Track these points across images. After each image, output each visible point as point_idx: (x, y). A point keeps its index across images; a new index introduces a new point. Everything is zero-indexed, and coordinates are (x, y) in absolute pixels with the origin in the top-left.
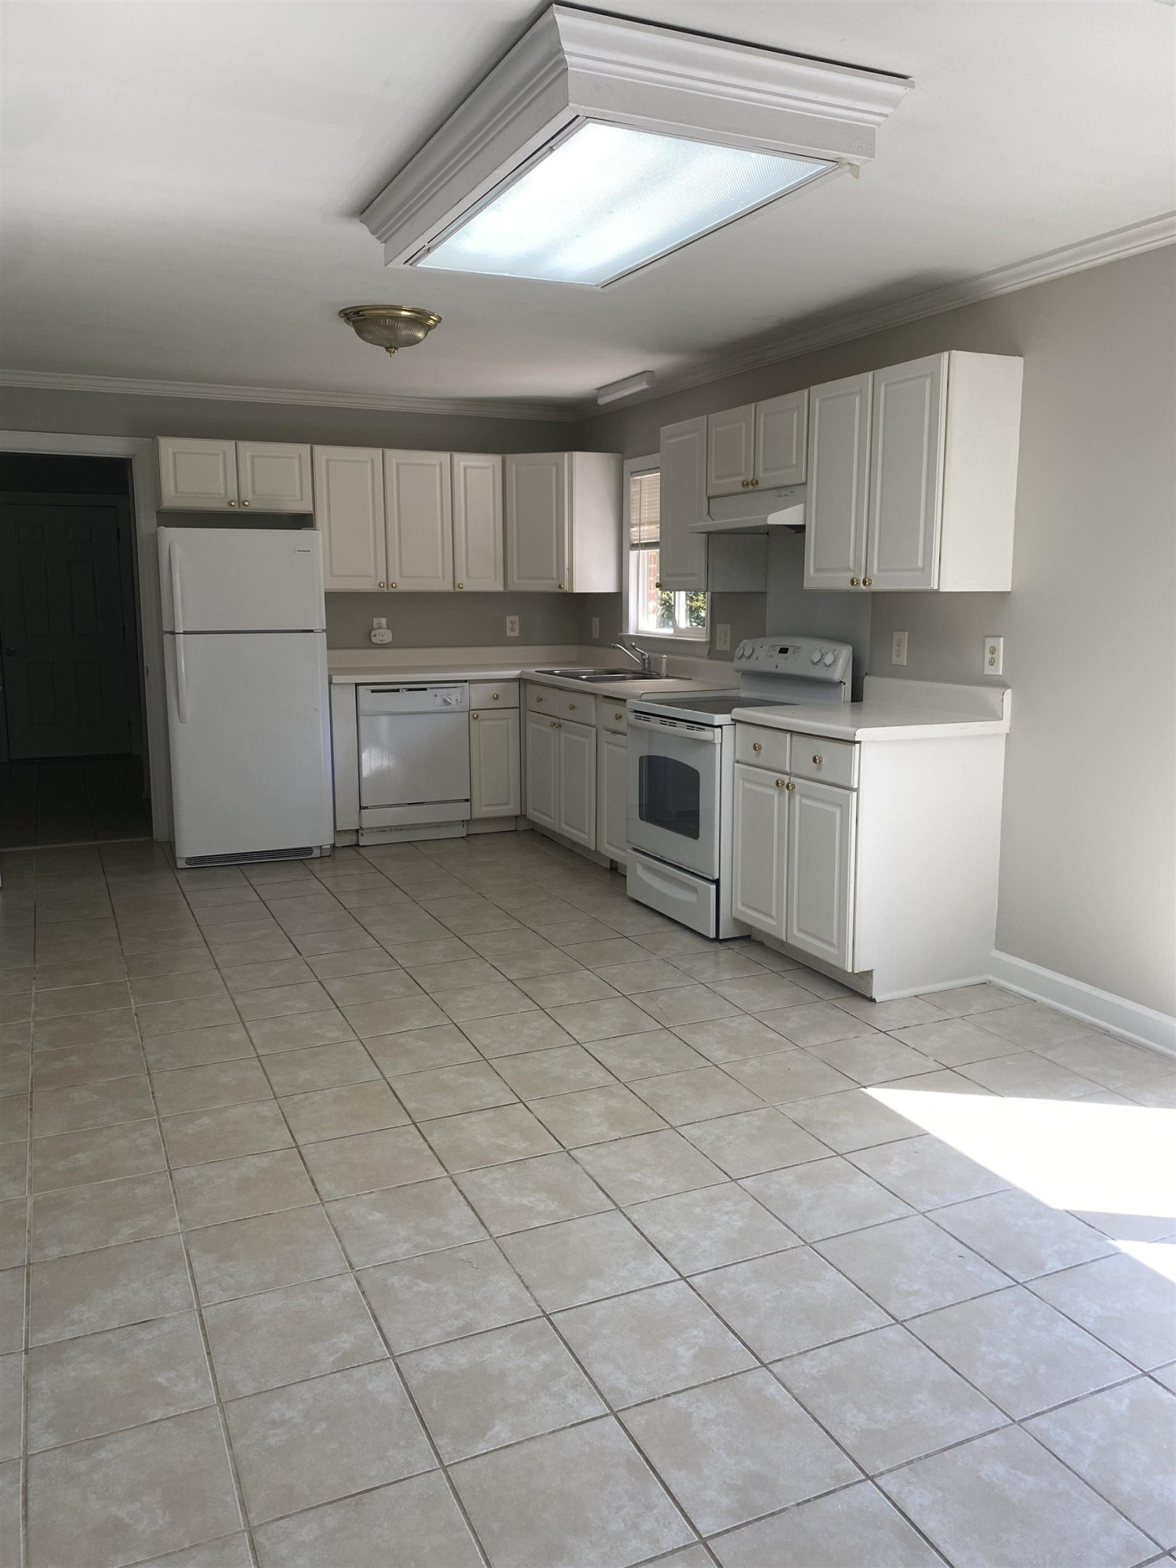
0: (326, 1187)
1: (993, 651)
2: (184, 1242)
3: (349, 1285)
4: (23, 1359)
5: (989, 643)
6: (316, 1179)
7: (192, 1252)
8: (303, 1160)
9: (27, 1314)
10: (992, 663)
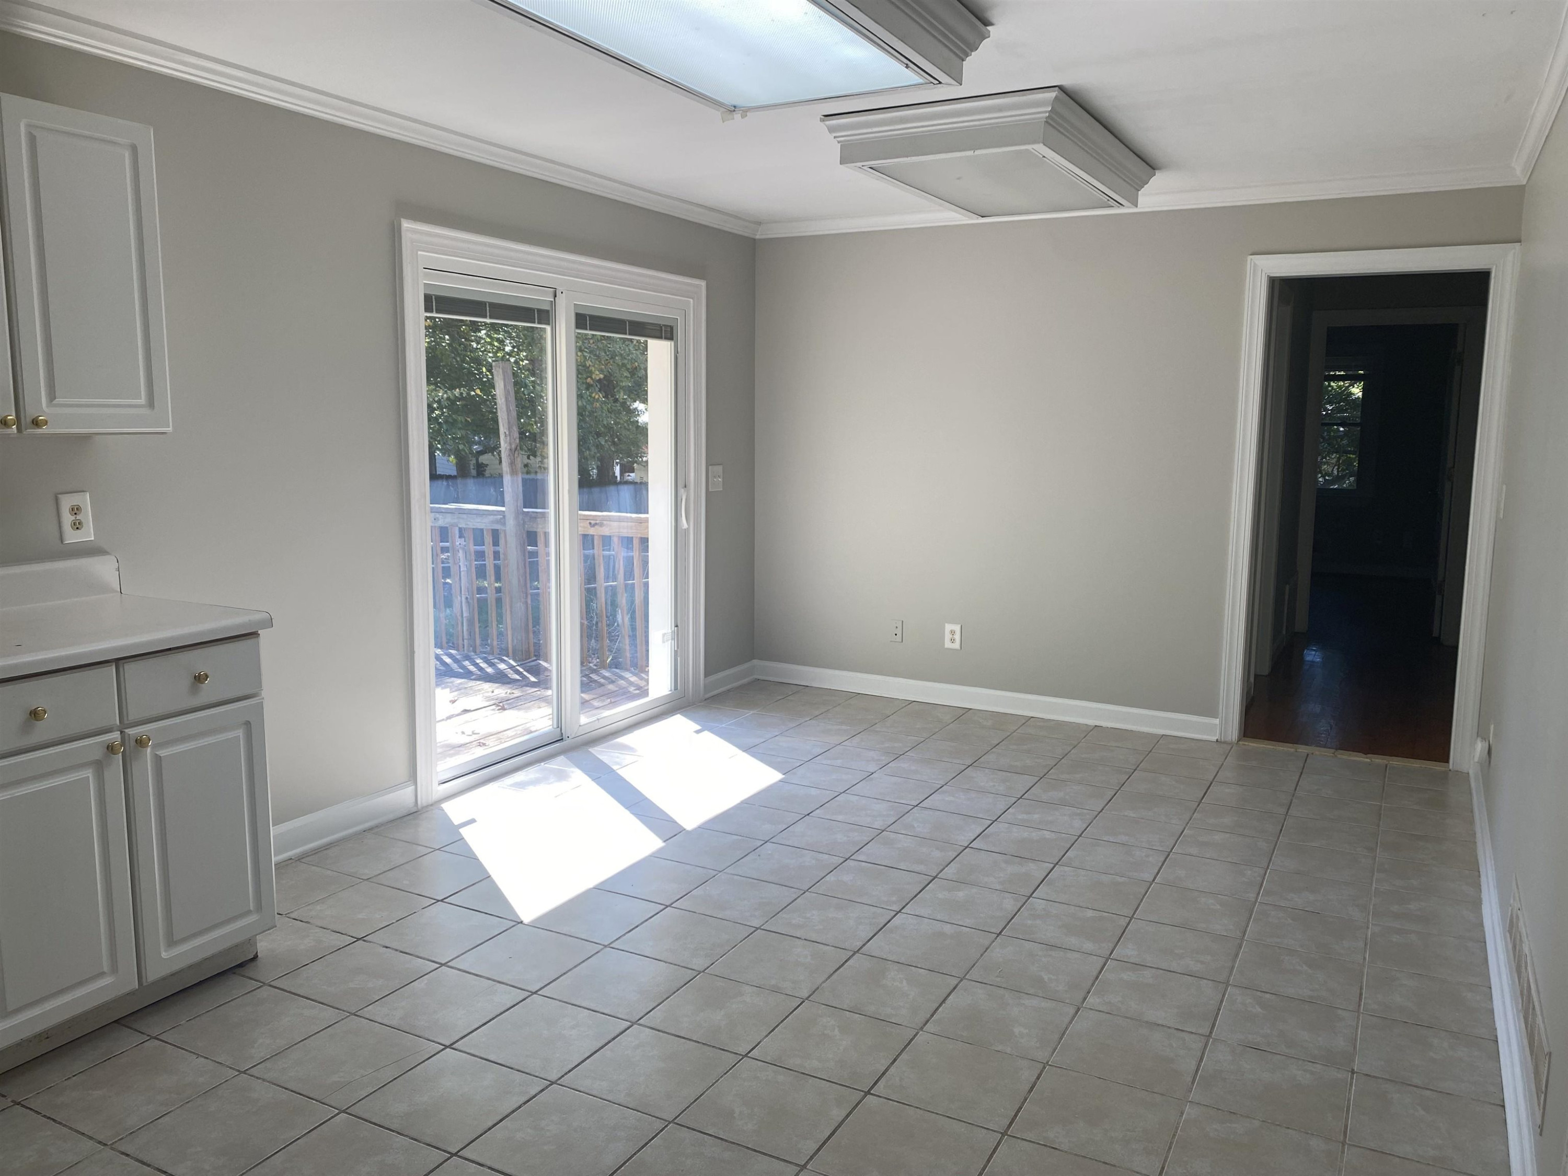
0: (1027, 1075)
1: (76, 510)
2: (1191, 1092)
3: (1092, 1000)
4: (1356, 1066)
5: (67, 502)
6: (1028, 1087)
7: (1190, 1079)
8: (1016, 1116)
9: (1349, 1100)
10: (77, 525)
